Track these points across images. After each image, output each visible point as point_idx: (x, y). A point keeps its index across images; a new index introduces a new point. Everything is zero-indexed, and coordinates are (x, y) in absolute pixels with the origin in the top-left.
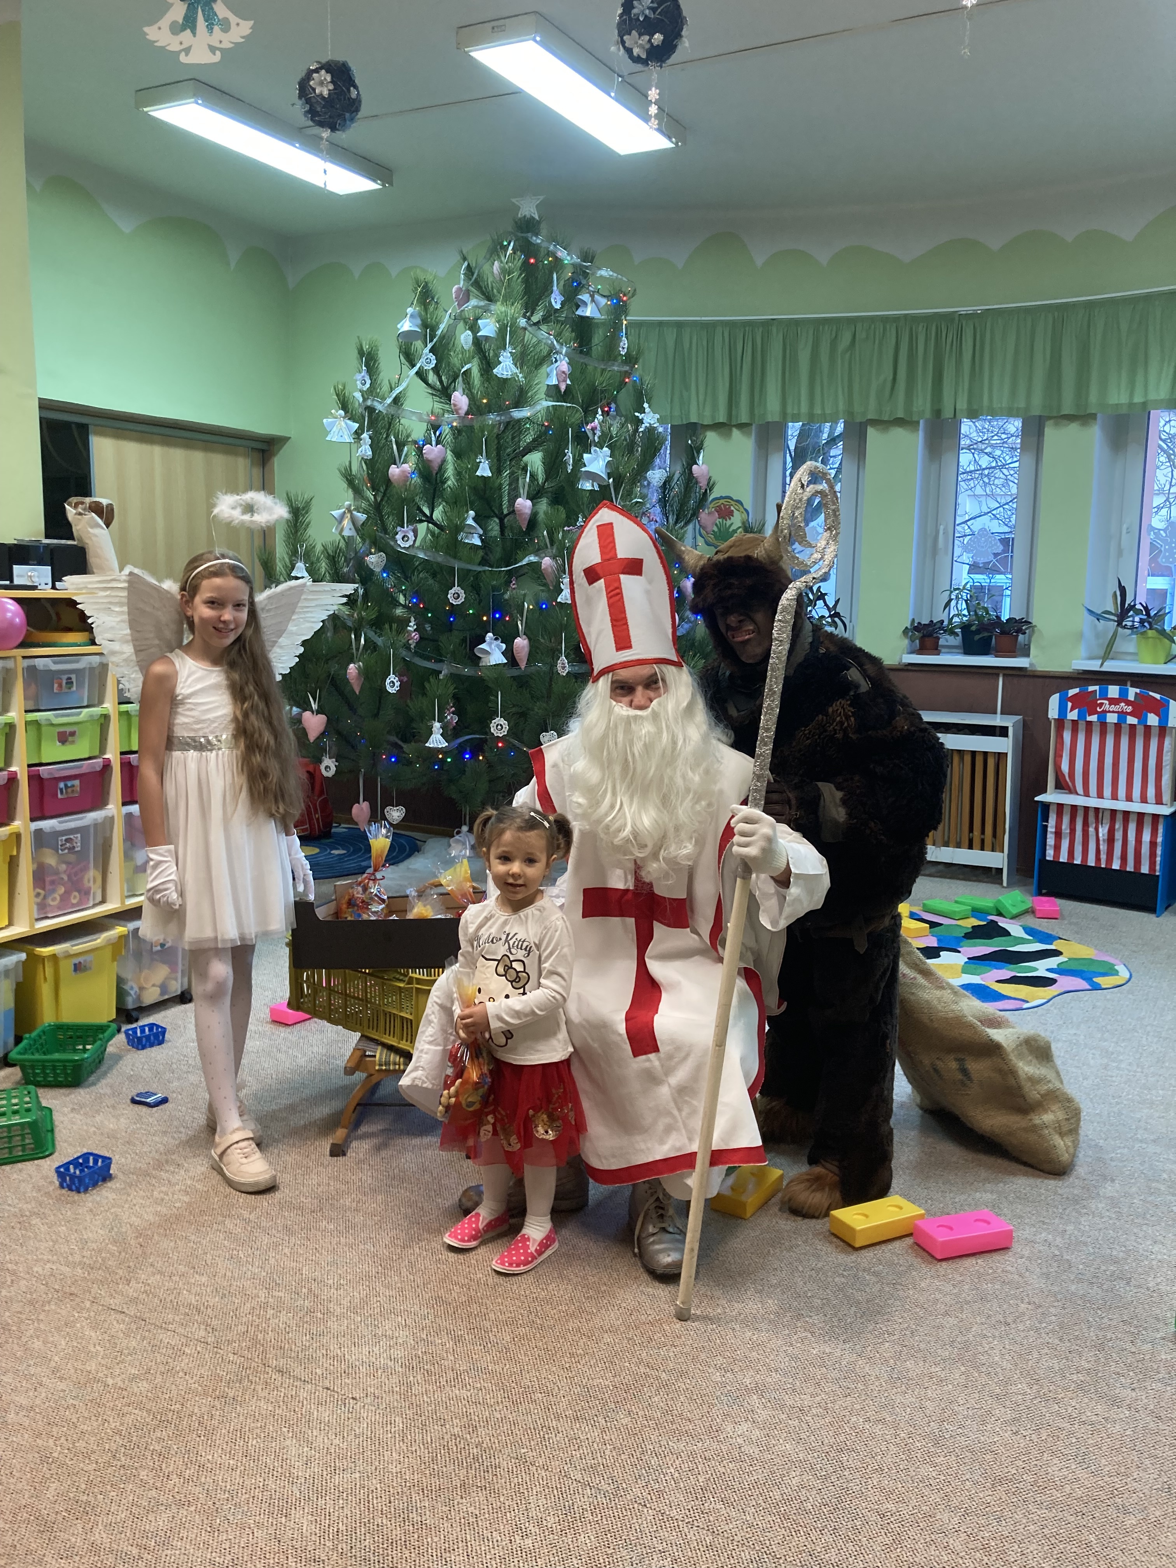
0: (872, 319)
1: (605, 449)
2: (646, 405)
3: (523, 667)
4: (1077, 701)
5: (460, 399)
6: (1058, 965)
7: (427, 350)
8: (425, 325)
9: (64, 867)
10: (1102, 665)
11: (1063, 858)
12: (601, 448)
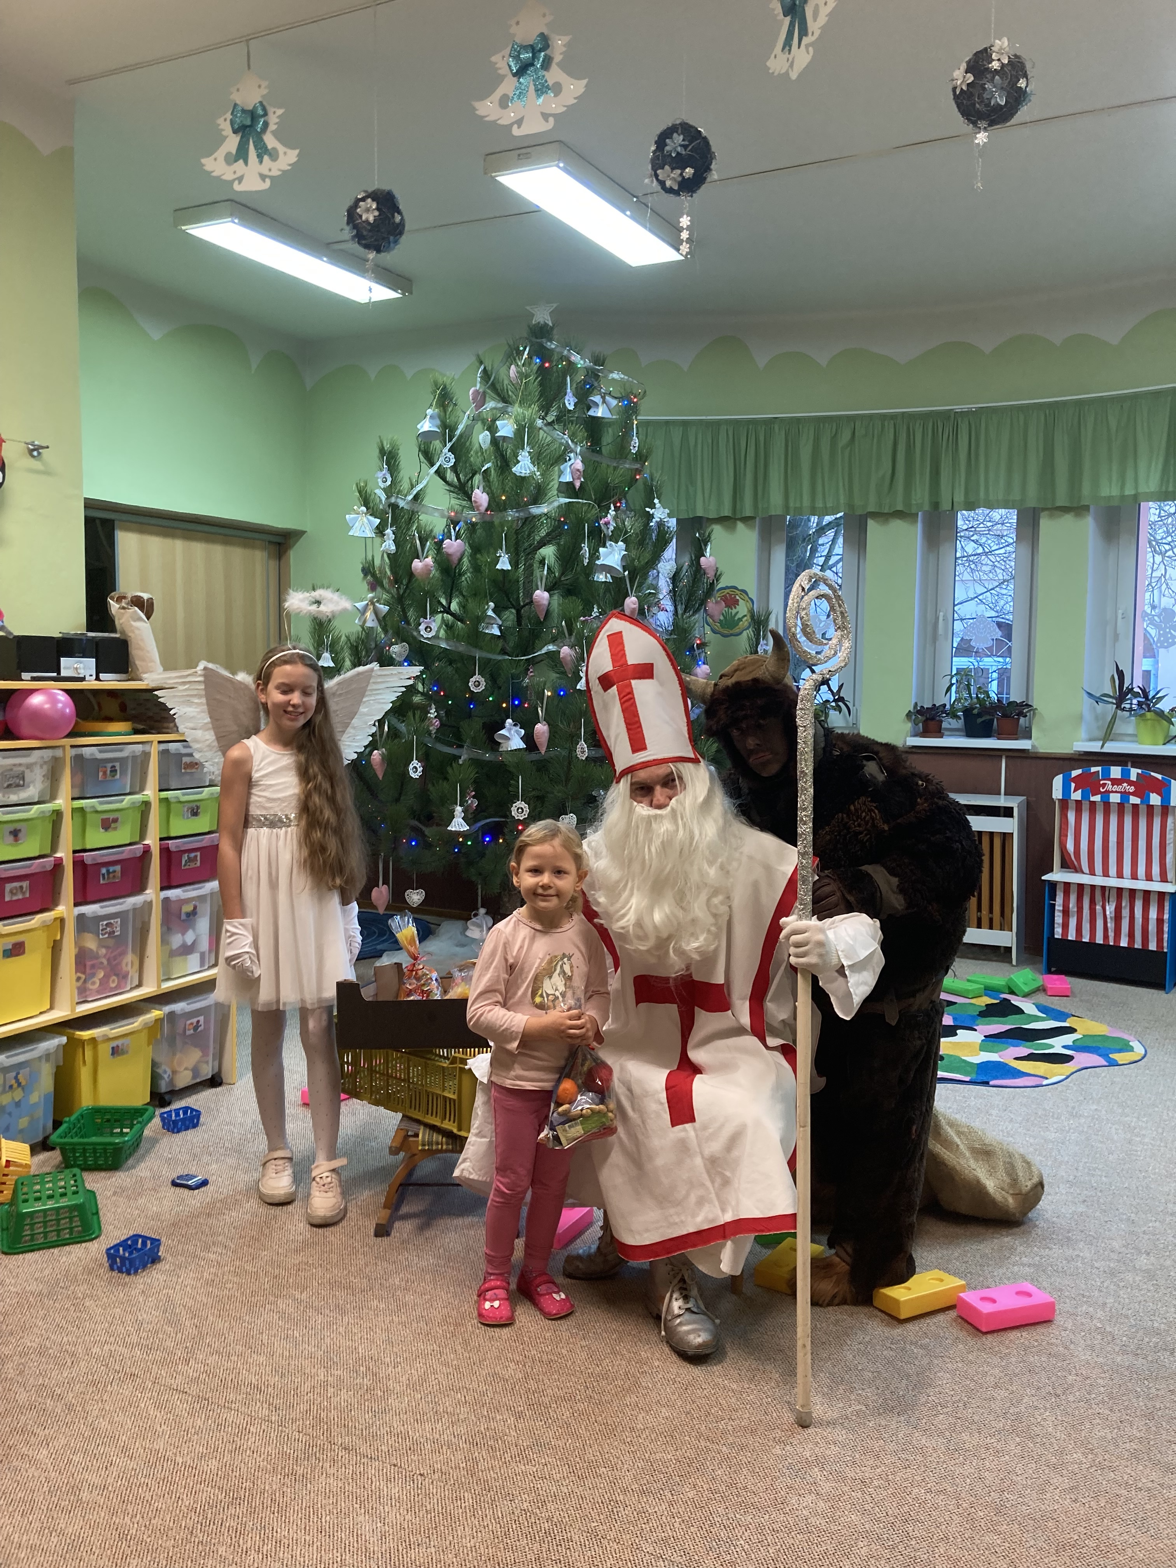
0: (871, 416)
1: (620, 543)
2: (656, 501)
3: (543, 752)
4: (1080, 782)
5: (481, 497)
6: (1074, 1042)
7: (446, 450)
8: (444, 426)
9: (104, 951)
10: (1102, 746)
11: (1072, 936)
12: (617, 542)
